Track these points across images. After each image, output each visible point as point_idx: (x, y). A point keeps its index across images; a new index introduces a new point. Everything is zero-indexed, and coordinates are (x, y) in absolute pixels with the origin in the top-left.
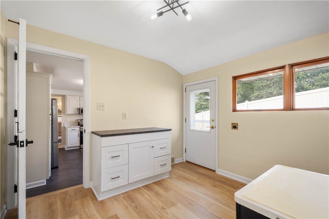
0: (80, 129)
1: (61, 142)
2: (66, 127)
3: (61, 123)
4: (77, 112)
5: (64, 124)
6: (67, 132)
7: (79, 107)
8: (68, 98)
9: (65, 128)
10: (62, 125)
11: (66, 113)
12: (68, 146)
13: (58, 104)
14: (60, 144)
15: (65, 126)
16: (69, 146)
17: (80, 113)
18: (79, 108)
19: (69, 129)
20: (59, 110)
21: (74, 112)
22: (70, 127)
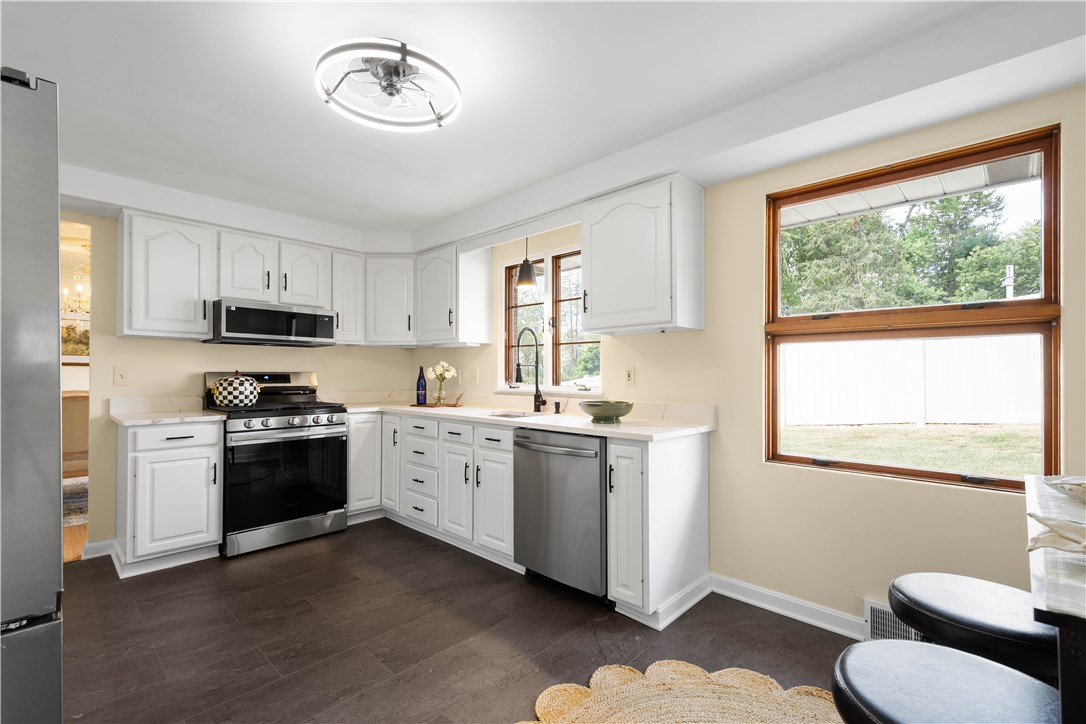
0: (226, 432)
1: (82, 511)
2: (127, 423)
3: (86, 399)
4: (204, 328)
5: (107, 403)
6: (131, 455)
7: (212, 298)
8: (140, 230)
9: (112, 426)
10: (95, 410)
11: (127, 332)
12: (140, 552)
13: (64, 291)
14: (76, 520)
15: (113, 412)
16: (146, 546)
17: (224, 333)
18: (217, 305)
19: (148, 437)
20: (71, 329)
21: (180, 327)
22: (154, 425)
